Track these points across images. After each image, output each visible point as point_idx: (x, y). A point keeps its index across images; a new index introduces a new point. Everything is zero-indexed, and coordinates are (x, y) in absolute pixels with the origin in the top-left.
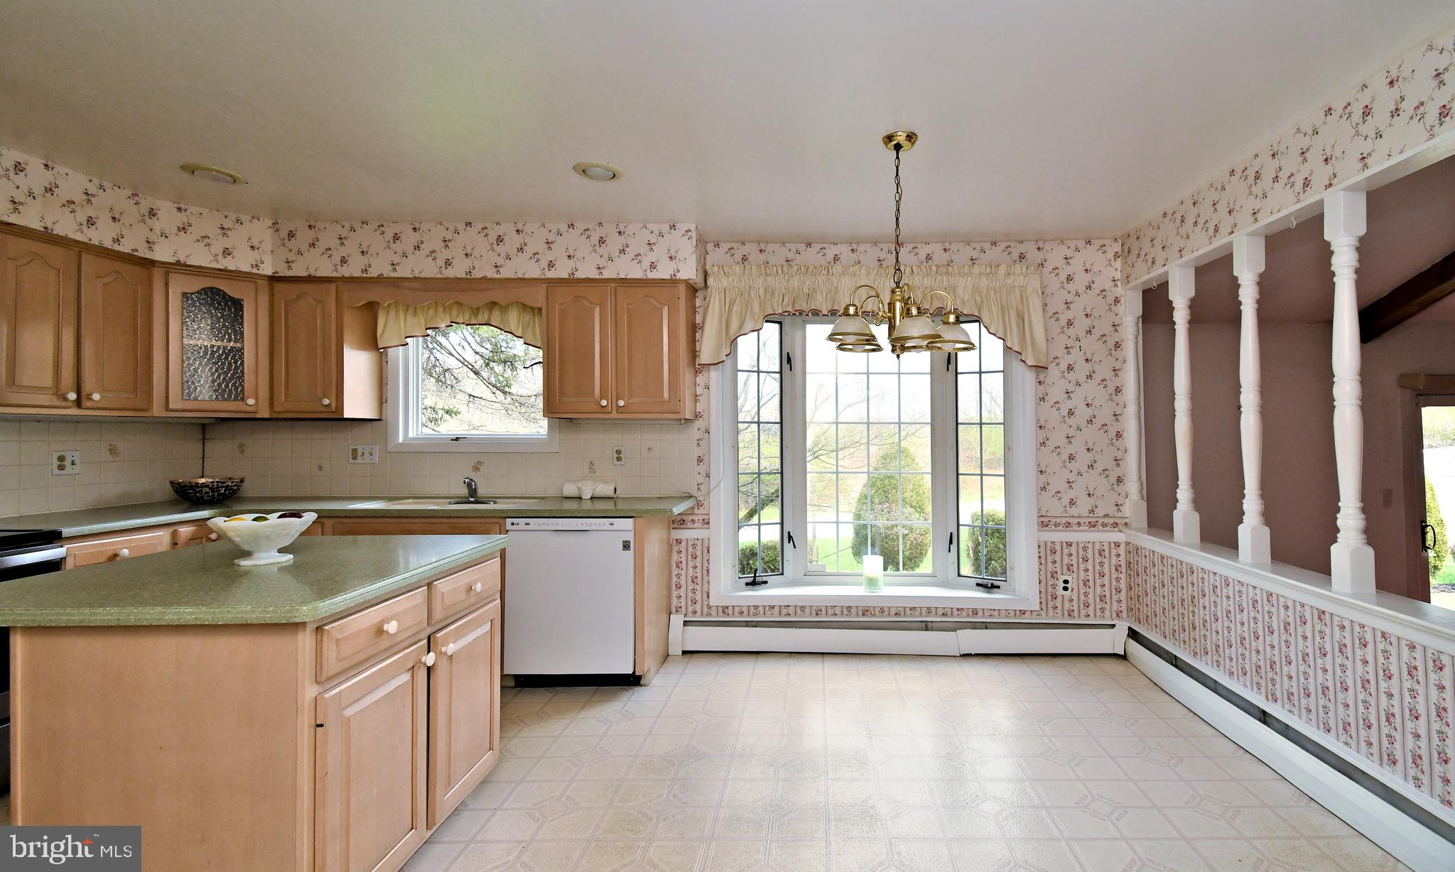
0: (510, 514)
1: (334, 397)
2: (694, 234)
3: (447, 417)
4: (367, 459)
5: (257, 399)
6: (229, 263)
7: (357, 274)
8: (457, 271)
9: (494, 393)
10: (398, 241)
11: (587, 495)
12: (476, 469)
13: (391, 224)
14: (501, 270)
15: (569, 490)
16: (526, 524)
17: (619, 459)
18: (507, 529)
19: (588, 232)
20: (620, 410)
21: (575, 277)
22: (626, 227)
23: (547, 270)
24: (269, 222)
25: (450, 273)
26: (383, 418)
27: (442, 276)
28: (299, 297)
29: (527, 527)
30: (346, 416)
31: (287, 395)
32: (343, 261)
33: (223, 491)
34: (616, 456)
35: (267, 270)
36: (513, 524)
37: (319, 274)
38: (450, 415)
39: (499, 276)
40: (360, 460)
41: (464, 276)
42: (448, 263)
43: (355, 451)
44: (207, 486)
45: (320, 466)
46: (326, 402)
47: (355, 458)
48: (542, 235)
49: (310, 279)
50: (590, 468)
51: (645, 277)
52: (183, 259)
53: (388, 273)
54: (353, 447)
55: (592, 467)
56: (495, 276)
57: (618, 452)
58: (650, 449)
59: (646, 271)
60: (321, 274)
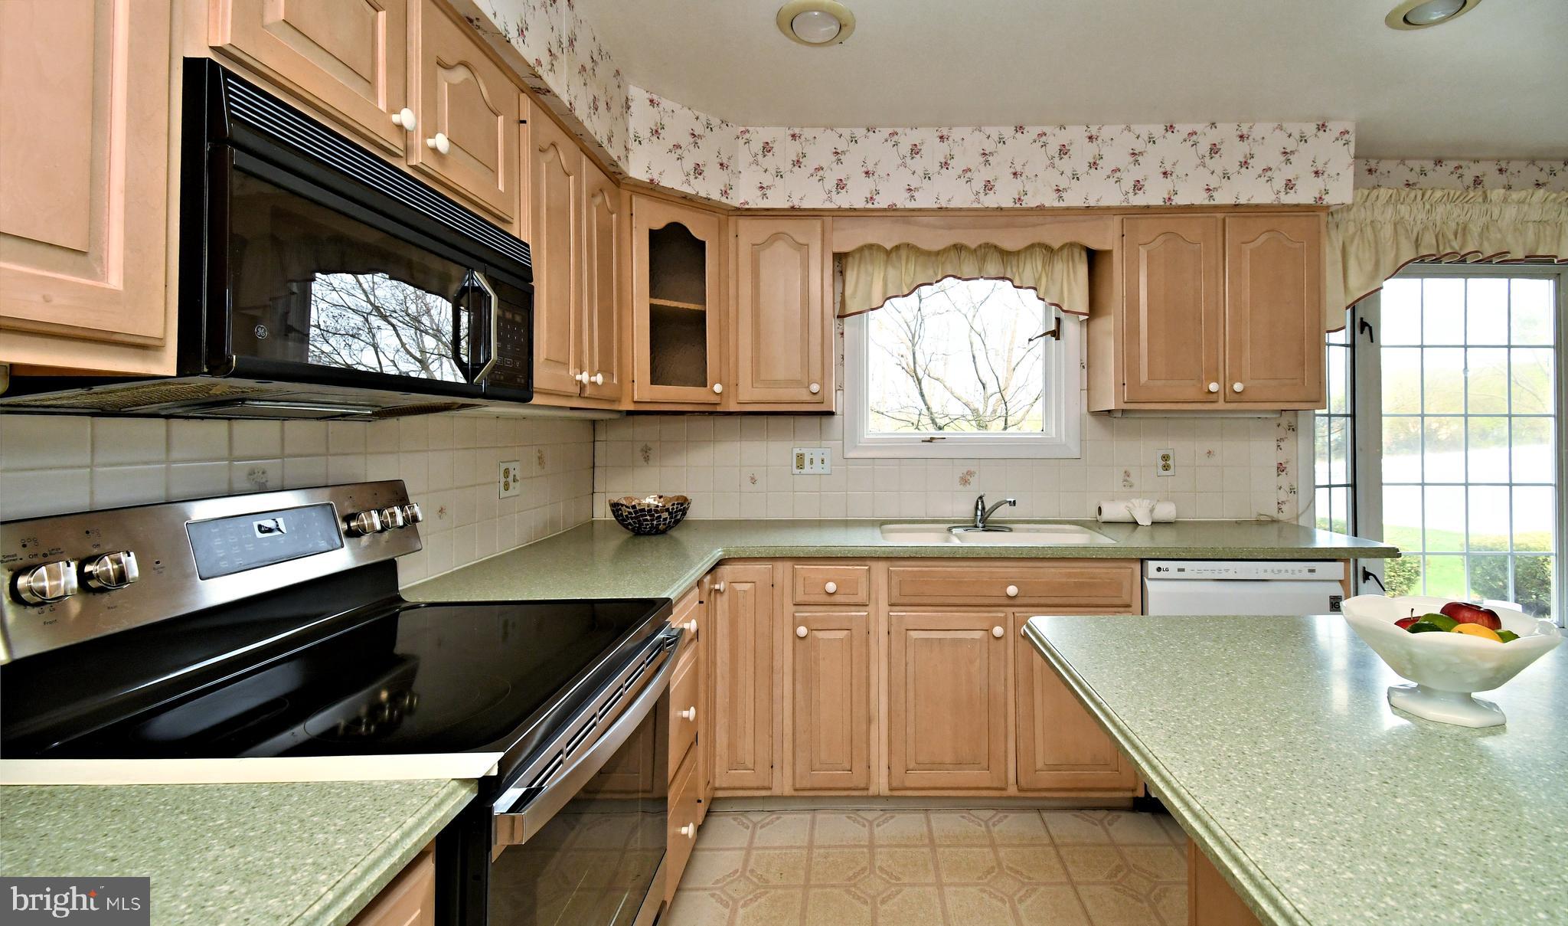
0: (1153, 555)
2: (1352, 138)
4: (817, 467)
6: (699, 186)
7: (860, 204)
8: (1001, 198)
10: (918, 156)
11: (1144, 520)
12: (965, 481)
13: (908, 131)
14: (1064, 195)
15: (1113, 511)
16: (1179, 570)
17: (1167, 468)
19: (1194, 138)
20: (1233, 397)
21: (1173, 203)
22: (1251, 128)
23: (1131, 194)
24: (740, 130)
25: (991, 201)
26: (838, 411)
27: (980, 206)
29: (1181, 575)
31: (756, 379)
32: (840, 185)
35: (733, 200)
36: (1159, 569)
37: (806, 205)
39: (1062, 204)
40: (807, 469)
41: (1011, 205)
42: (988, 187)
43: (801, 457)
45: (752, 479)
46: (816, 388)
47: (800, 466)
48: (1128, 142)
49: (794, 213)
50: (1125, 481)
51: (1276, 202)
52: (656, 177)
53: (903, 202)
54: (797, 451)
55: (1128, 479)
56: (1056, 204)
57: (1165, 458)
58: (1209, 452)
59: (1278, 192)
60: (806, 204)
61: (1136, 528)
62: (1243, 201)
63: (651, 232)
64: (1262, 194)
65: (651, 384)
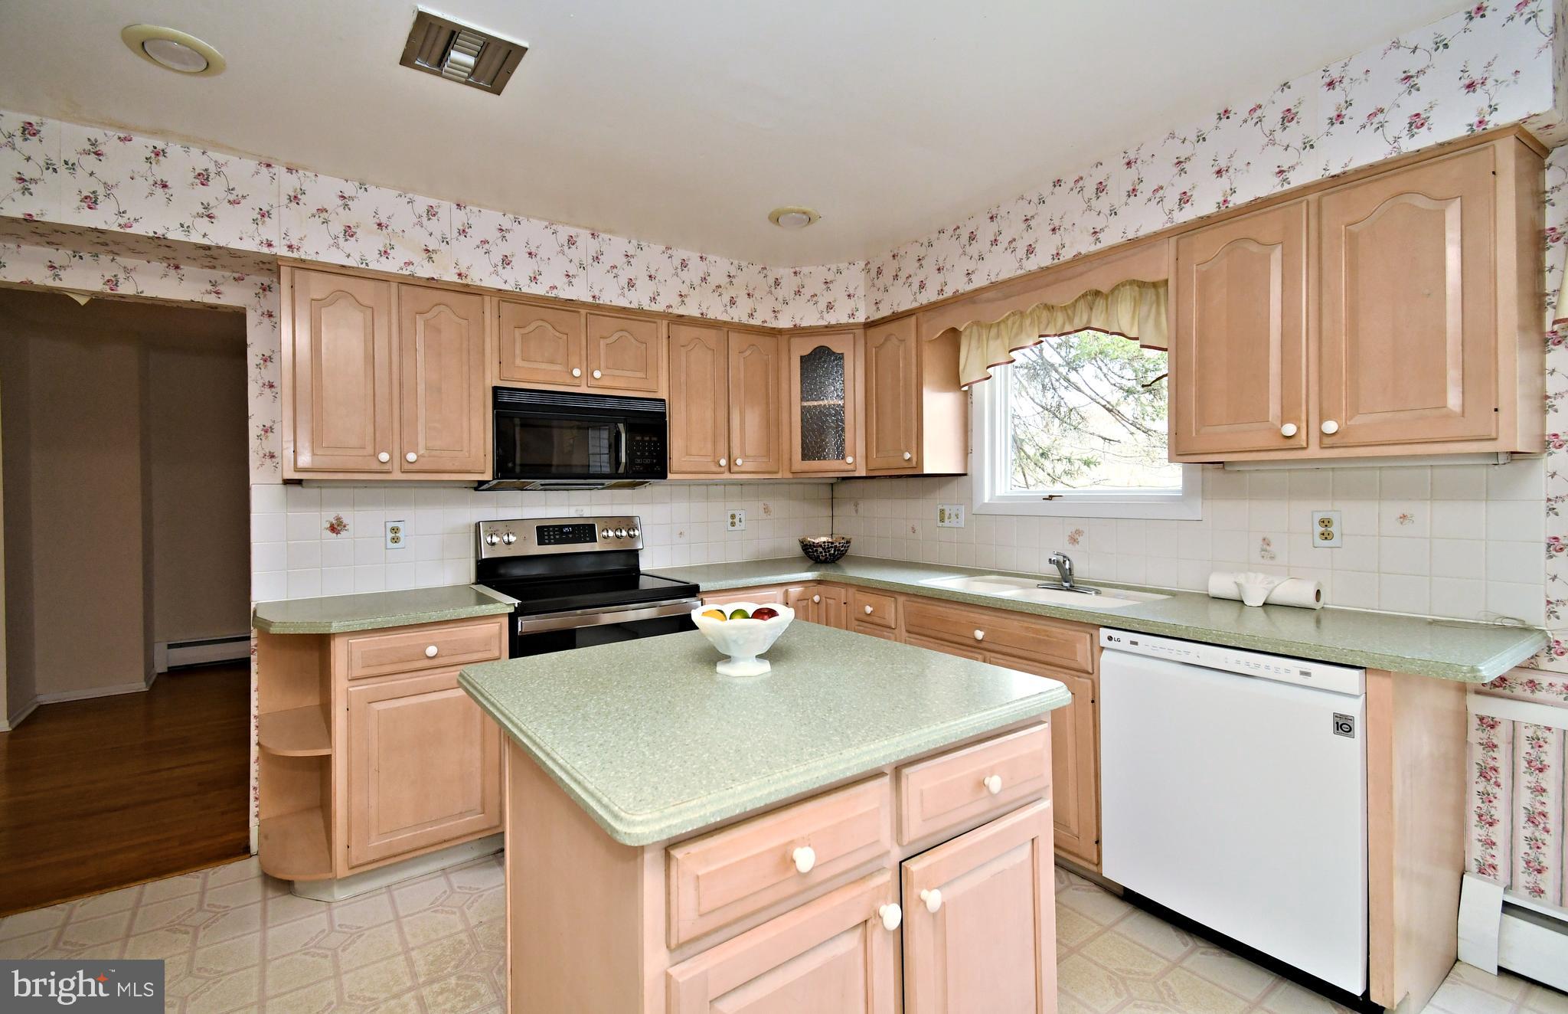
0: (1105, 622)
1: (914, 450)
3: (1084, 468)
4: (953, 522)
5: (855, 457)
6: (832, 319)
8: (1042, 259)
9: (1132, 434)
10: (974, 242)
11: (1254, 599)
12: (1073, 540)
13: (967, 223)
14: (1102, 236)
15: (1221, 584)
16: (1132, 642)
17: (1326, 536)
18: (1102, 645)
19: (1259, 111)
20: (1327, 441)
21: (1231, 206)
23: (1176, 211)
24: (862, 264)
25: (1032, 265)
26: (969, 472)
28: (886, 340)
29: (1133, 648)
30: (926, 471)
31: (877, 451)
32: (922, 286)
33: (832, 552)
34: (1320, 529)
35: (861, 318)
36: (1110, 638)
38: (1088, 466)
39: (1099, 246)
40: (947, 523)
41: (1051, 263)
42: (1030, 250)
43: (942, 511)
44: (821, 546)
45: (913, 528)
46: (907, 456)
47: (941, 520)
48: (1171, 152)
50: (1263, 550)
51: (1394, 155)
52: (798, 322)
53: (964, 287)
54: (940, 507)
55: (1268, 548)
56: (1093, 248)
57: (1325, 523)
58: (1404, 517)
59: (1396, 139)
60: (902, 308)
61: (1242, 608)
62: (1335, 170)
63: (801, 357)
64: (1372, 150)
65: (802, 460)
